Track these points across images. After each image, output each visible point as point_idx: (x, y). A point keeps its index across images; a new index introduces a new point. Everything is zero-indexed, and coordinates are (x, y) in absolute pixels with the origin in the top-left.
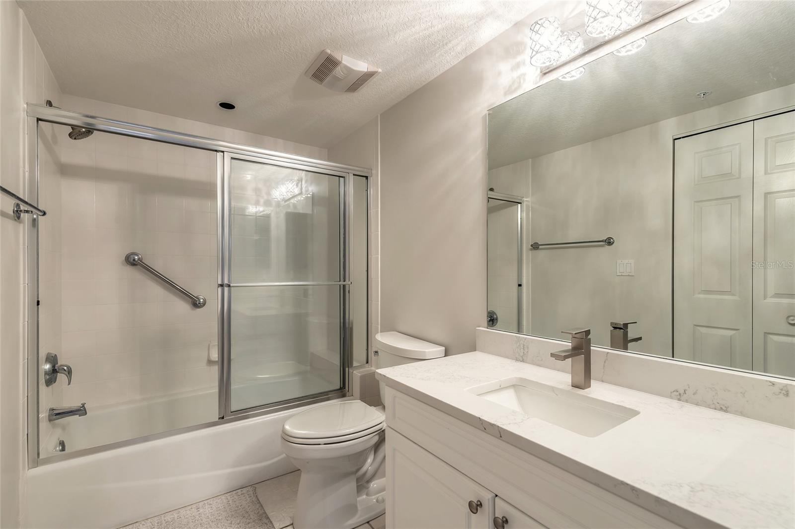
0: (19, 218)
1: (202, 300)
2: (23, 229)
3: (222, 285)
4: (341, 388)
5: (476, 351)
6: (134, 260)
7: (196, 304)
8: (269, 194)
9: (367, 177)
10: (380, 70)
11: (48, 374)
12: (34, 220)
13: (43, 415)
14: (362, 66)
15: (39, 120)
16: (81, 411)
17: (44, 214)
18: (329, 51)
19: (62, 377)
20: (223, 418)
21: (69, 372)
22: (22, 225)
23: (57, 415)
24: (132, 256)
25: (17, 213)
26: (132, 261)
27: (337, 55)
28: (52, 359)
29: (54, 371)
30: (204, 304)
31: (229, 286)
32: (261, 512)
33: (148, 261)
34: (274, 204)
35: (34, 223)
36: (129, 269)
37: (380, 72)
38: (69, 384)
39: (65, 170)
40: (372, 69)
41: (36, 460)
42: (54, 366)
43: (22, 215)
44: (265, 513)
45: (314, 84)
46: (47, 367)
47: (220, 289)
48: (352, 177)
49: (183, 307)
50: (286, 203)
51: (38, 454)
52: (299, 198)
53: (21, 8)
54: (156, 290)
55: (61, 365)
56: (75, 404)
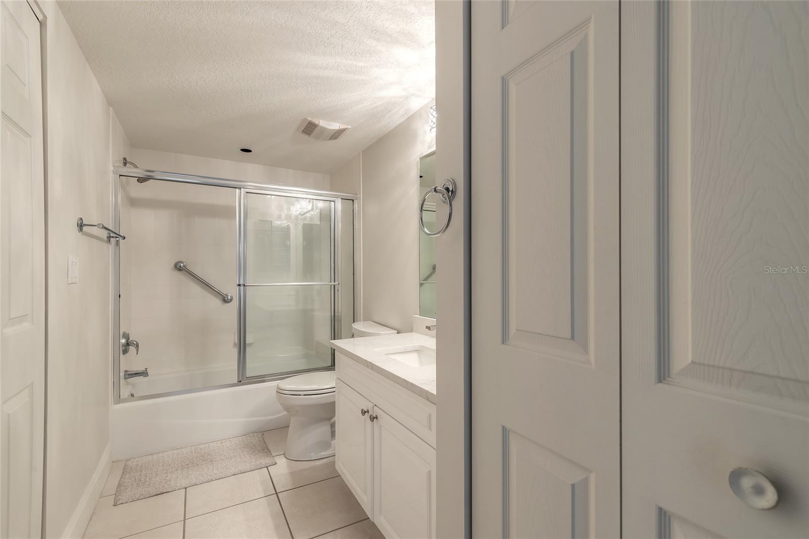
0: (109, 241)
1: (229, 297)
2: (111, 247)
3: (239, 285)
4: (331, 366)
5: (412, 332)
6: (180, 267)
7: (226, 300)
8: (289, 209)
9: (353, 200)
10: (349, 127)
11: (124, 346)
12: (118, 241)
13: (122, 374)
14: (335, 126)
15: (120, 175)
16: (144, 374)
17: (124, 238)
18: (309, 119)
19: (132, 349)
20: (240, 381)
21: (137, 346)
22: (111, 246)
23: (130, 375)
24: (179, 264)
25: (109, 237)
26: (179, 267)
27: (316, 121)
28: (126, 336)
29: (128, 344)
30: (231, 300)
31: (244, 285)
32: (264, 446)
33: (190, 268)
34: (293, 218)
35: (117, 243)
36: (177, 273)
37: (349, 128)
38: (137, 354)
39: (134, 202)
40: (342, 127)
41: (119, 400)
42: (127, 341)
43: (111, 239)
44: (267, 447)
45: (305, 137)
46: (123, 341)
47: (238, 288)
48: (340, 200)
49: (216, 302)
50: (302, 217)
51: (120, 397)
52: (312, 213)
53: (111, 107)
54: (196, 289)
55: (132, 341)
56: (140, 369)
